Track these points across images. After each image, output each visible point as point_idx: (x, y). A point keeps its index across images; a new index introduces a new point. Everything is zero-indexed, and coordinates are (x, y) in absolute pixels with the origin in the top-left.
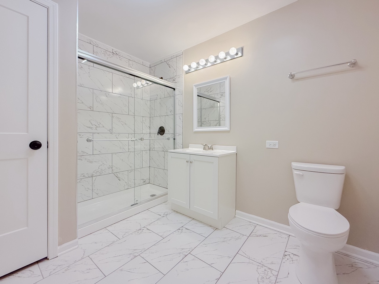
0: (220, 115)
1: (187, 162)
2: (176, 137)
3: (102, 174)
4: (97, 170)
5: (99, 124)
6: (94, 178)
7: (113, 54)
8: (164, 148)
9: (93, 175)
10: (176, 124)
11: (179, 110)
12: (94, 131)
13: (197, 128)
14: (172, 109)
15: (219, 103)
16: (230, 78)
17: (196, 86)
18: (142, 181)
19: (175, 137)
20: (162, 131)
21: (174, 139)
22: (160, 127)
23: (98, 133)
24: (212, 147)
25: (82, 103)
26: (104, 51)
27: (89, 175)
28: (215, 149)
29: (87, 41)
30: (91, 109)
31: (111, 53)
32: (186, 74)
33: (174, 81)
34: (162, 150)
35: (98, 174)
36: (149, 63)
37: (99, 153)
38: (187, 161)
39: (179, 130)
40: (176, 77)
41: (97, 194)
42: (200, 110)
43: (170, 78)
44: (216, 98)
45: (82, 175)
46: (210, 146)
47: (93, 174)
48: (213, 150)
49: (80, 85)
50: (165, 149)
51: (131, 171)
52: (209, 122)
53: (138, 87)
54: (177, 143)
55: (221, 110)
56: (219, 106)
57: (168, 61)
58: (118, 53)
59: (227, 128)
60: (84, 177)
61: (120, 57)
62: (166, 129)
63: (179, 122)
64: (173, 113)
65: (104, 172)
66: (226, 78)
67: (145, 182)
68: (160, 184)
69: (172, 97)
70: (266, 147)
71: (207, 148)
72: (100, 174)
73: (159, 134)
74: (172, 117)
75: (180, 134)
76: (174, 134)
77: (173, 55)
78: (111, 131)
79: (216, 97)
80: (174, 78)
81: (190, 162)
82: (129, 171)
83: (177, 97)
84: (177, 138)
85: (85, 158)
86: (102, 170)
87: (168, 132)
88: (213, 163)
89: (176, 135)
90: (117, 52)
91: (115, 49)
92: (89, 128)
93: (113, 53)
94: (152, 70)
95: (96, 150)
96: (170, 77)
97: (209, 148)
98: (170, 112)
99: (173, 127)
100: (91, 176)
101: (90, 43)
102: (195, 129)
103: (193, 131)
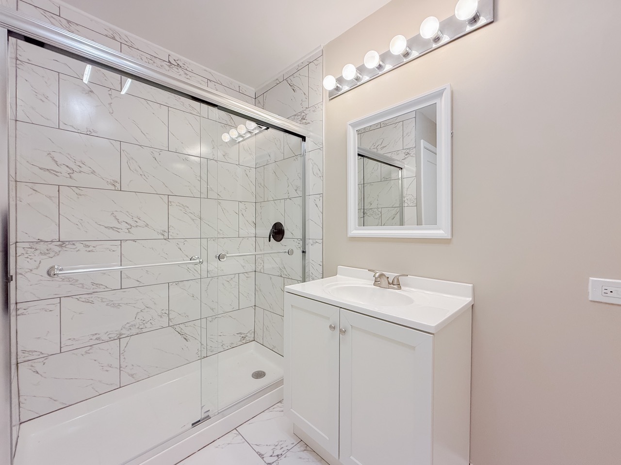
0: (402, 196)
1: (332, 328)
2: (307, 247)
3: (144, 330)
4: (132, 323)
5: (137, 220)
6: (124, 341)
7: (169, 66)
8: (283, 270)
9: (121, 334)
10: (307, 219)
11: (314, 185)
12: (123, 236)
13: (356, 229)
14: (299, 183)
15: (400, 171)
16: (452, 92)
17: (353, 125)
18: (239, 338)
19: (305, 249)
20: (278, 232)
21: (304, 252)
22: (275, 224)
23: (134, 240)
24: (398, 279)
25: (93, 172)
26: (149, 56)
27: (110, 336)
28: (406, 285)
29: (105, 33)
30: (117, 186)
31: (164, 64)
32: (330, 100)
33: (304, 121)
34: (279, 274)
35: (134, 331)
36: (254, 89)
37: (137, 284)
38: (330, 326)
39: (314, 231)
40: (308, 109)
41: (132, 375)
42: (363, 185)
43: (295, 115)
44: (394, 160)
45: (94, 337)
46: (392, 275)
47: (123, 332)
48: (400, 288)
49: (88, 133)
50: (285, 271)
51: (214, 317)
52: (380, 210)
53: (233, 141)
54: (311, 261)
55: (405, 186)
56: (400, 176)
57: (291, 78)
58: (181, 64)
59: (443, 232)
60: (98, 342)
61: (186, 72)
62: (287, 229)
63: (313, 214)
64: (300, 194)
65: (148, 325)
66: (439, 94)
67: (244, 340)
68: (274, 347)
69: (299, 158)
70: (590, 299)
71: (384, 282)
72: (138, 331)
73: (272, 239)
74: (299, 201)
75: (317, 241)
76: (304, 239)
77: (302, 61)
78: (166, 234)
79: (394, 157)
80: (303, 114)
81: (341, 330)
82: (210, 319)
83: (308, 156)
84: (310, 249)
85: (102, 299)
86: (144, 322)
87: (291, 236)
88: (413, 348)
89: (307, 243)
90: (178, 62)
91: (175, 55)
92: (111, 230)
93: (169, 62)
94: (259, 102)
95: (128, 277)
96: (295, 113)
97: (389, 283)
98: (296, 190)
99: (300, 225)
100: (116, 338)
101: (114, 38)
102: (352, 232)
103: (348, 236)
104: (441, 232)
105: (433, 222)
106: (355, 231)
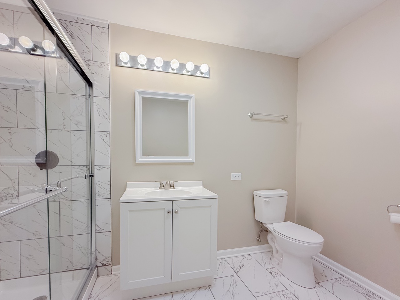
1: (169, 212)
11: (100, 124)
13: (142, 158)
16: (195, 98)
17: (140, 93)
21: (92, 176)
24: (173, 184)
40: (92, 62)
48: (174, 188)
54: (97, 182)
57: (65, 22)
62: (63, 158)
66: (190, 97)
75: (104, 166)
83: (94, 99)
88: (211, 206)
97: (170, 186)
98: (76, 125)
102: (139, 160)
103: (136, 162)
104: (191, 159)
105: (186, 154)
106: (140, 159)
